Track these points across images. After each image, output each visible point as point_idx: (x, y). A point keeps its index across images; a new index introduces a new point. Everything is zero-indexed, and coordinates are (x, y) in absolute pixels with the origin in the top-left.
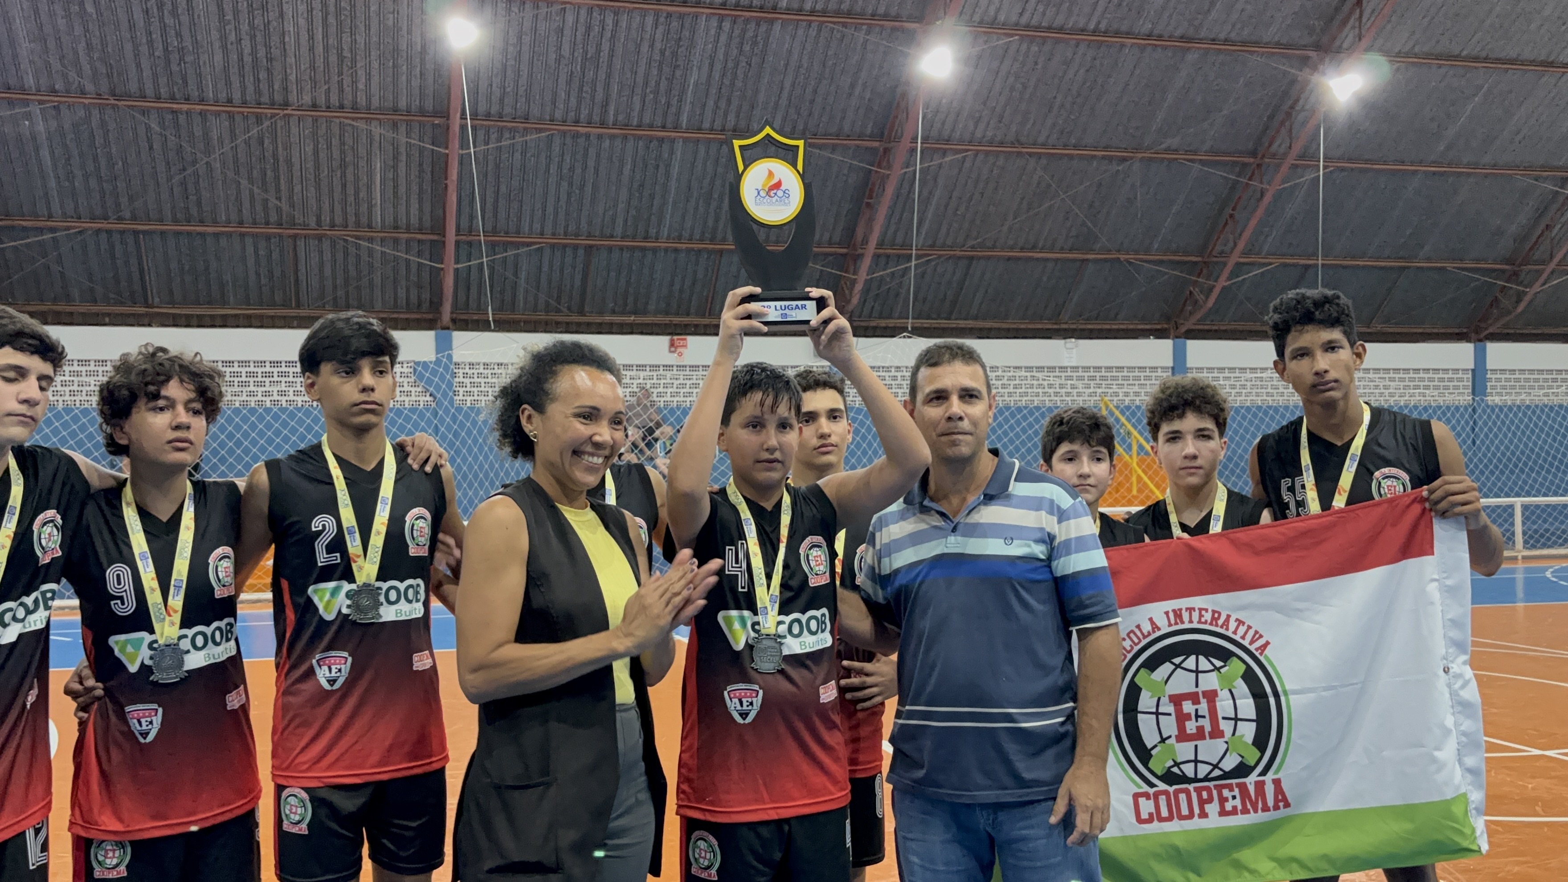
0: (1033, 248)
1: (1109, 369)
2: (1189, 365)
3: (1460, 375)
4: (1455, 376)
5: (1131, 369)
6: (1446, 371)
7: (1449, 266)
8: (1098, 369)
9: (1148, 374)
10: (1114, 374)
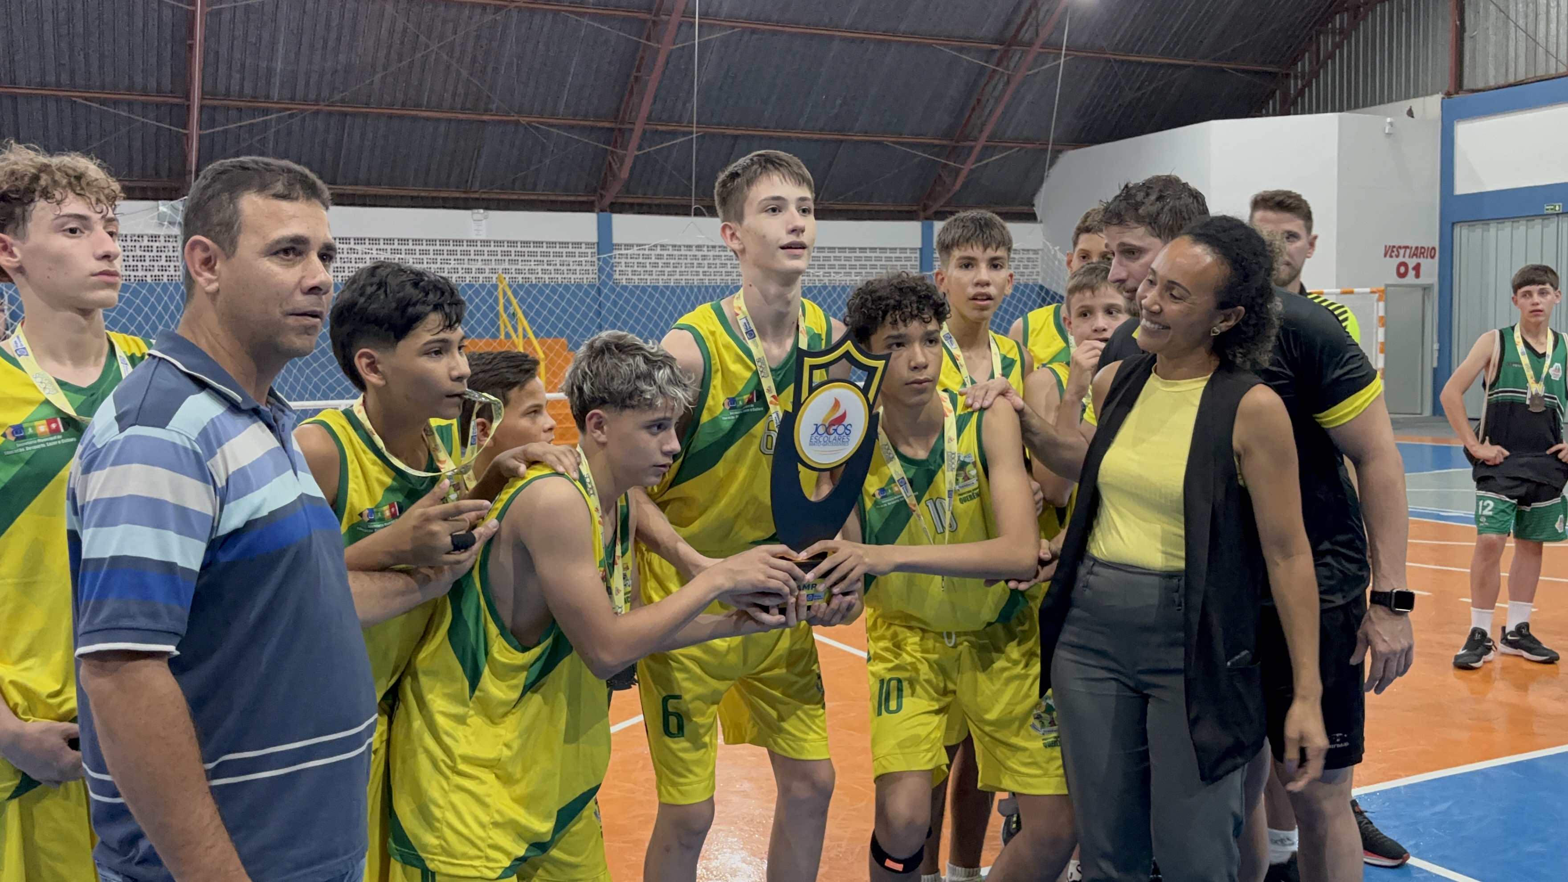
0: (418, 106)
1: (525, 243)
2: (616, 240)
3: (908, 255)
4: (903, 255)
5: (551, 244)
6: (893, 250)
7: (888, 139)
8: (512, 243)
9: (570, 250)
10: (532, 249)
